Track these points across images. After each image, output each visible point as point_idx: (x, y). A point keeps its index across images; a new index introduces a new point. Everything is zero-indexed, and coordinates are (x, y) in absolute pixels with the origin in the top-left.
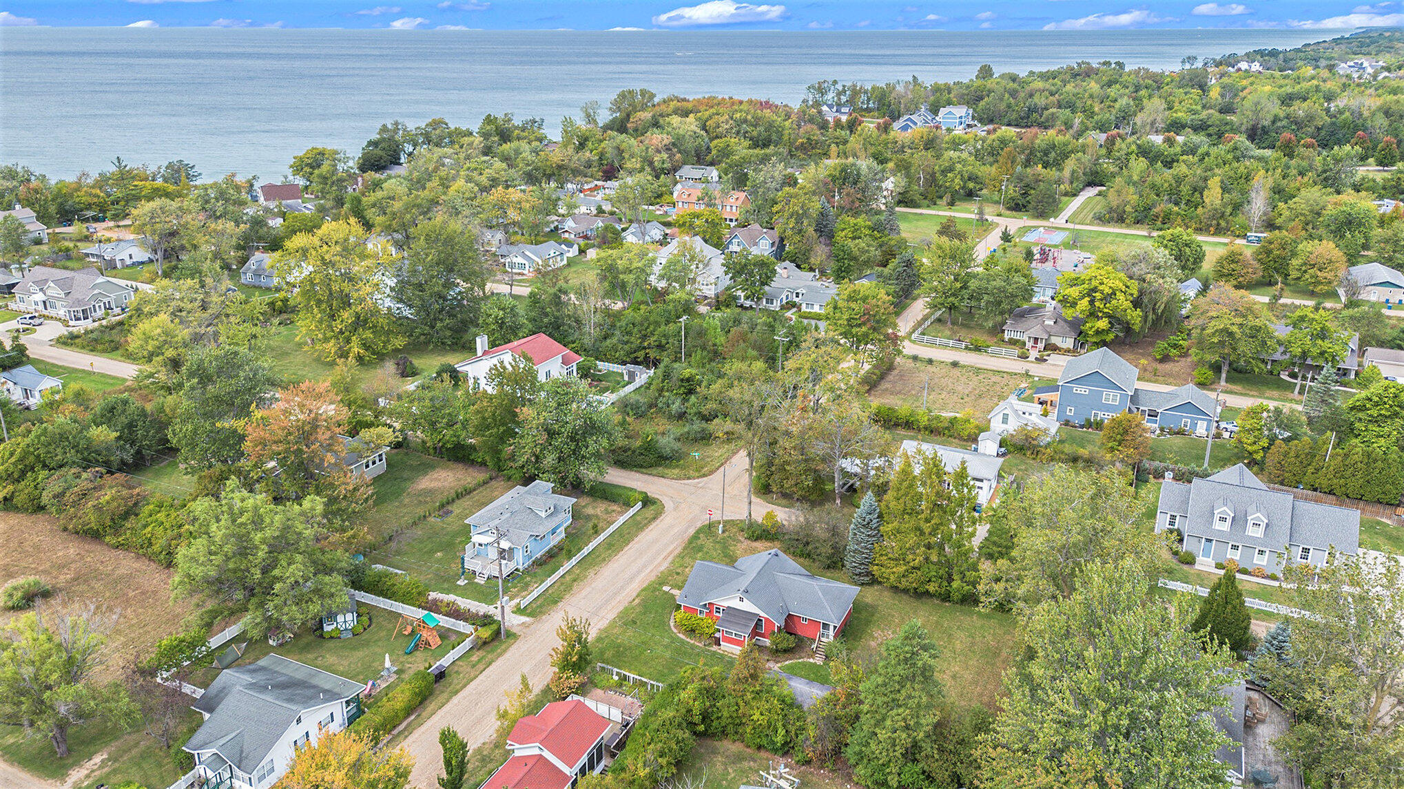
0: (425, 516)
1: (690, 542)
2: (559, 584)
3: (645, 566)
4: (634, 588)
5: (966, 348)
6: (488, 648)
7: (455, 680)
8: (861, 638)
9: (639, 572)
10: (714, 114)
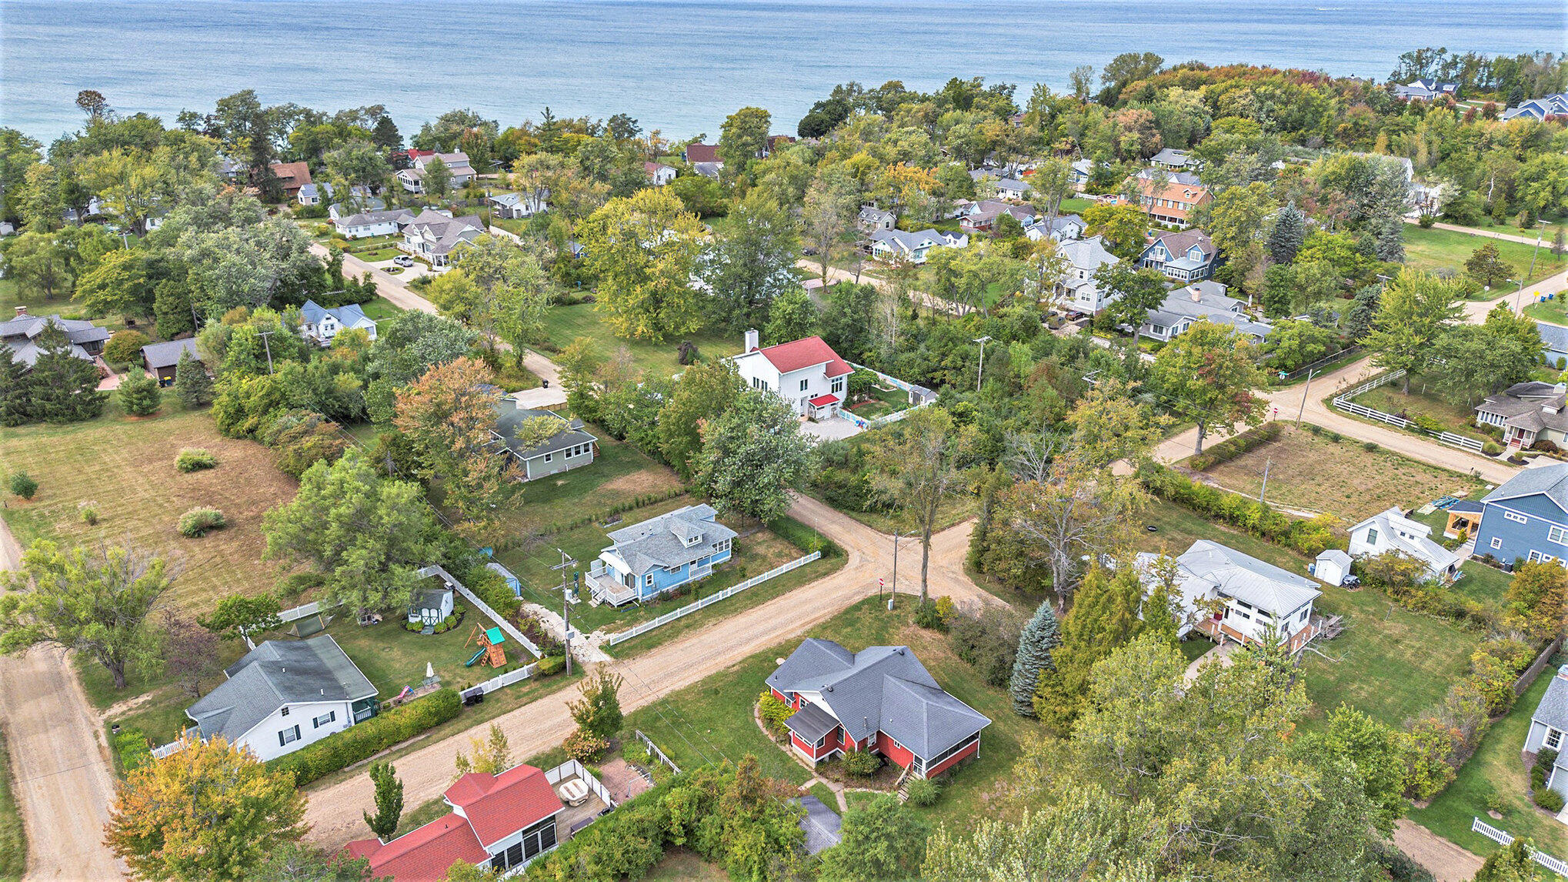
0: (590, 520)
1: (847, 612)
2: (669, 626)
3: (774, 629)
4: (748, 650)
5: (1408, 427)
6: (546, 682)
7: (488, 708)
8: (975, 785)
9: (763, 634)
10: (1231, 87)
